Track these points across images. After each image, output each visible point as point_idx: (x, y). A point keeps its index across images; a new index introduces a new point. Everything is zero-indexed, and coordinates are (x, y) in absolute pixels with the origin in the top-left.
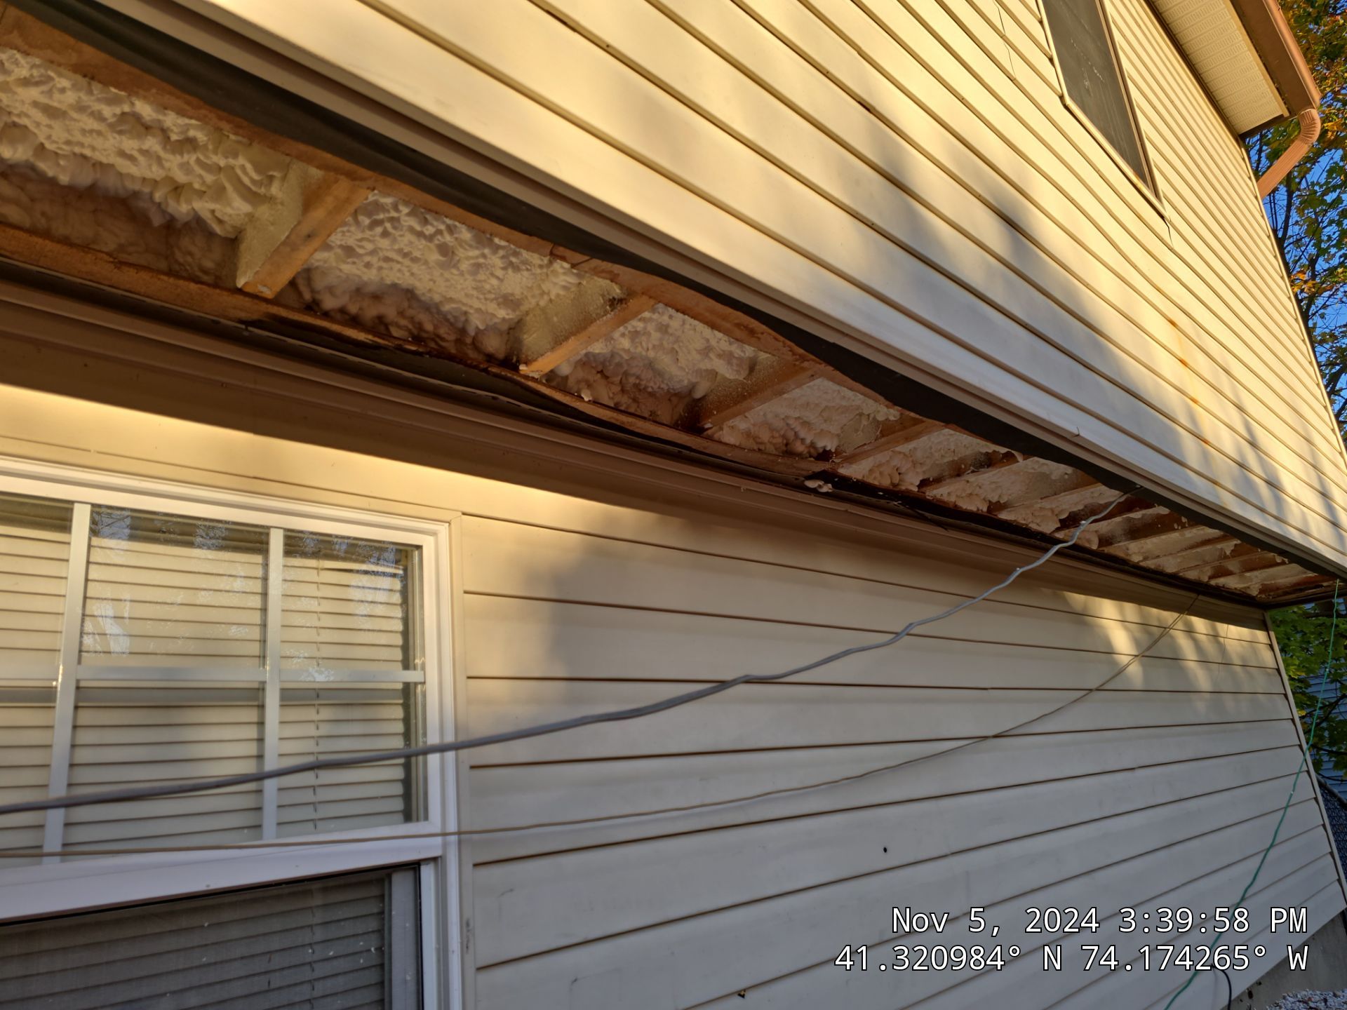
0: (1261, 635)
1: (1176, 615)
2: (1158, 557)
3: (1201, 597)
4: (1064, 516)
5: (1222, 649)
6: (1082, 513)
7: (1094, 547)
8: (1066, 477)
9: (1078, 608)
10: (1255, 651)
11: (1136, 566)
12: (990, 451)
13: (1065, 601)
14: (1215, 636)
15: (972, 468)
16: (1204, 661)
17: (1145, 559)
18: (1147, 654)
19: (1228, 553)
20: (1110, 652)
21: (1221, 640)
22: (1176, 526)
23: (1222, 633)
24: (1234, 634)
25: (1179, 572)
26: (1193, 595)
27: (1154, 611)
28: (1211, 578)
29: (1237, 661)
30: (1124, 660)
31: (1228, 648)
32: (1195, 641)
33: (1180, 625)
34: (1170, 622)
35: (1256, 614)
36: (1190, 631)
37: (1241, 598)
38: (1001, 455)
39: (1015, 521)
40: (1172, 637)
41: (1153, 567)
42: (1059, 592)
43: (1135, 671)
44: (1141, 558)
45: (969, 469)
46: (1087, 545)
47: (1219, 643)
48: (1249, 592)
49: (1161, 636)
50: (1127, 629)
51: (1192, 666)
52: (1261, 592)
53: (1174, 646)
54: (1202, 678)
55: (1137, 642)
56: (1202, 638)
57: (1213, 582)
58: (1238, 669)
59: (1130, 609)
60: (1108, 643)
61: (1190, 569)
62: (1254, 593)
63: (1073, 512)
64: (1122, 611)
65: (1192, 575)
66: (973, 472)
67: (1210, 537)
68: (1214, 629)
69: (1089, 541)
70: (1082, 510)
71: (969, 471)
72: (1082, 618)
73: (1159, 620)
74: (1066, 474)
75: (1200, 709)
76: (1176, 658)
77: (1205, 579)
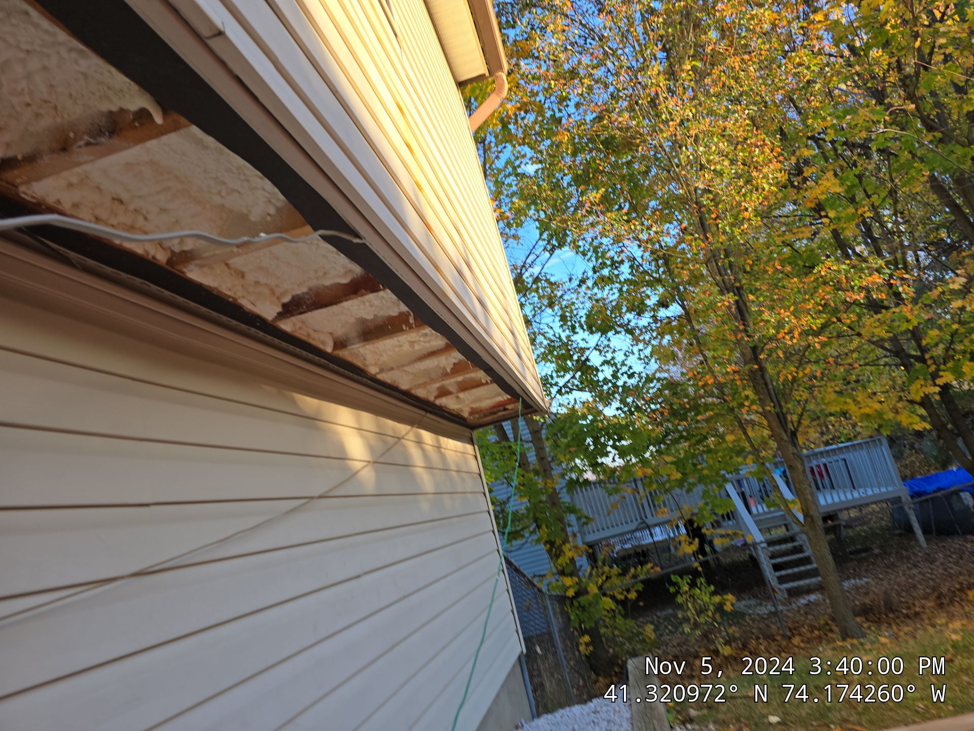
0: (469, 448)
1: (408, 427)
2: (392, 369)
3: (429, 415)
4: (286, 299)
5: (443, 457)
6: (307, 297)
7: (329, 349)
8: (269, 218)
9: (310, 412)
10: (465, 459)
11: (374, 379)
12: (114, 109)
13: (294, 402)
14: (439, 447)
15: (86, 138)
16: (429, 468)
17: (382, 371)
18: (381, 460)
19: (449, 370)
20: (343, 457)
21: (443, 450)
22: (404, 327)
23: (444, 446)
24: (452, 445)
25: (411, 389)
26: (423, 413)
27: (390, 423)
28: (436, 397)
29: (453, 467)
30: (358, 465)
31: (447, 456)
32: (423, 450)
33: (411, 436)
34: (404, 433)
35: (466, 432)
36: (419, 442)
37: (455, 418)
38: (131, 117)
39: (216, 288)
40: (404, 446)
41: (389, 381)
42: (287, 393)
43: (367, 476)
44: (378, 370)
45: (81, 139)
46: (321, 347)
47: (441, 453)
48: (462, 414)
49: (396, 444)
50: (362, 436)
51: (420, 471)
52: (471, 414)
53: (406, 454)
54: (426, 481)
55: (371, 448)
56: (429, 448)
57: (438, 402)
58: (454, 474)
59: (367, 419)
60: (341, 447)
61: (419, 386)
62: (466, 415)
63: (297, 295)
64: (358, 420)
65: (421, 393)
66: (88, 144)
67: (435, 349)
68: (438, 441)
69: (323, 343)
70: (306, 293)
71: (81, 143)
72: (312, 420)
73: (394, 430)
74: (269, 215)
75: (425, 507)
76: (407, 465)
77: (432, 399)
